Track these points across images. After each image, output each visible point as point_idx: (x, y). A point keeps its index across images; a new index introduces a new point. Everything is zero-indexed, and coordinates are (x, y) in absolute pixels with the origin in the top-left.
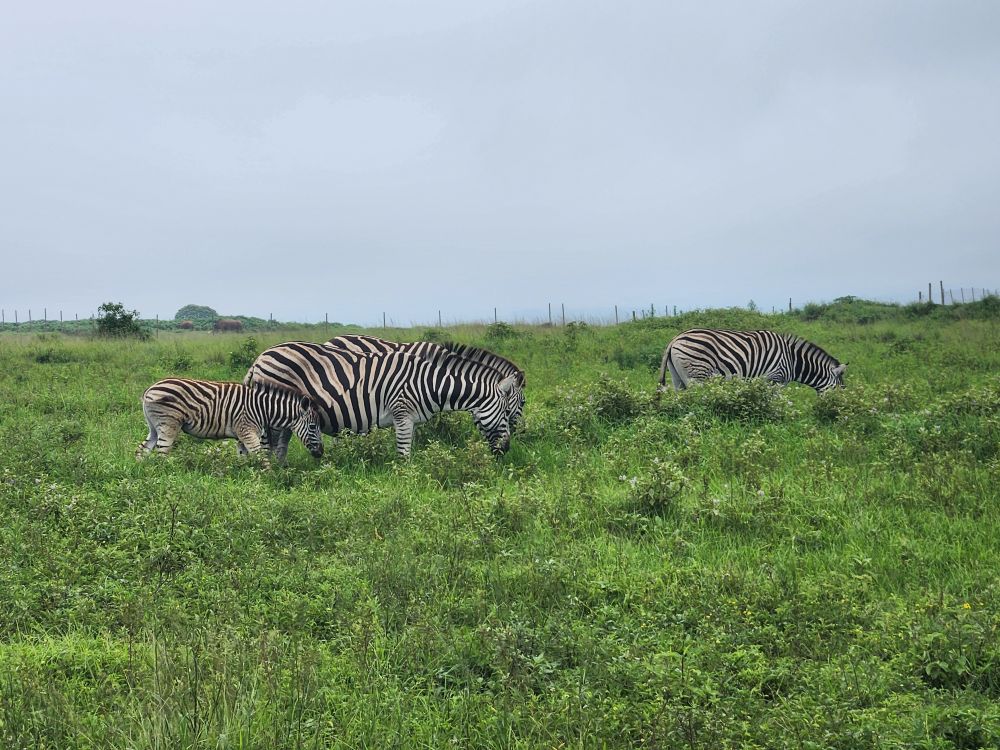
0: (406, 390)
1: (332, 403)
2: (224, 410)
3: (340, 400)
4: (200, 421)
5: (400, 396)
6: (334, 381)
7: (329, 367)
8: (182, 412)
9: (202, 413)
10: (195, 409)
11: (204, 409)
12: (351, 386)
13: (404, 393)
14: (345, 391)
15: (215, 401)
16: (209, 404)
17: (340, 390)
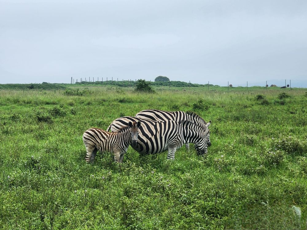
0: (178, 136)
1: (147, 141)
2: (110, 144)
3: (150, 139)
4: (100, 148)
5: (176, 139)
6: (147, 132)
7: (144, 126)
8: (94, 143)
9: (101, 144)
10: (98, 143)
11: (102, 144)
12: (155, 134)
13: (177, 137)
14: (152, 136)
15: (106, 140)
16: (104, 142)
17: (150, 136)
